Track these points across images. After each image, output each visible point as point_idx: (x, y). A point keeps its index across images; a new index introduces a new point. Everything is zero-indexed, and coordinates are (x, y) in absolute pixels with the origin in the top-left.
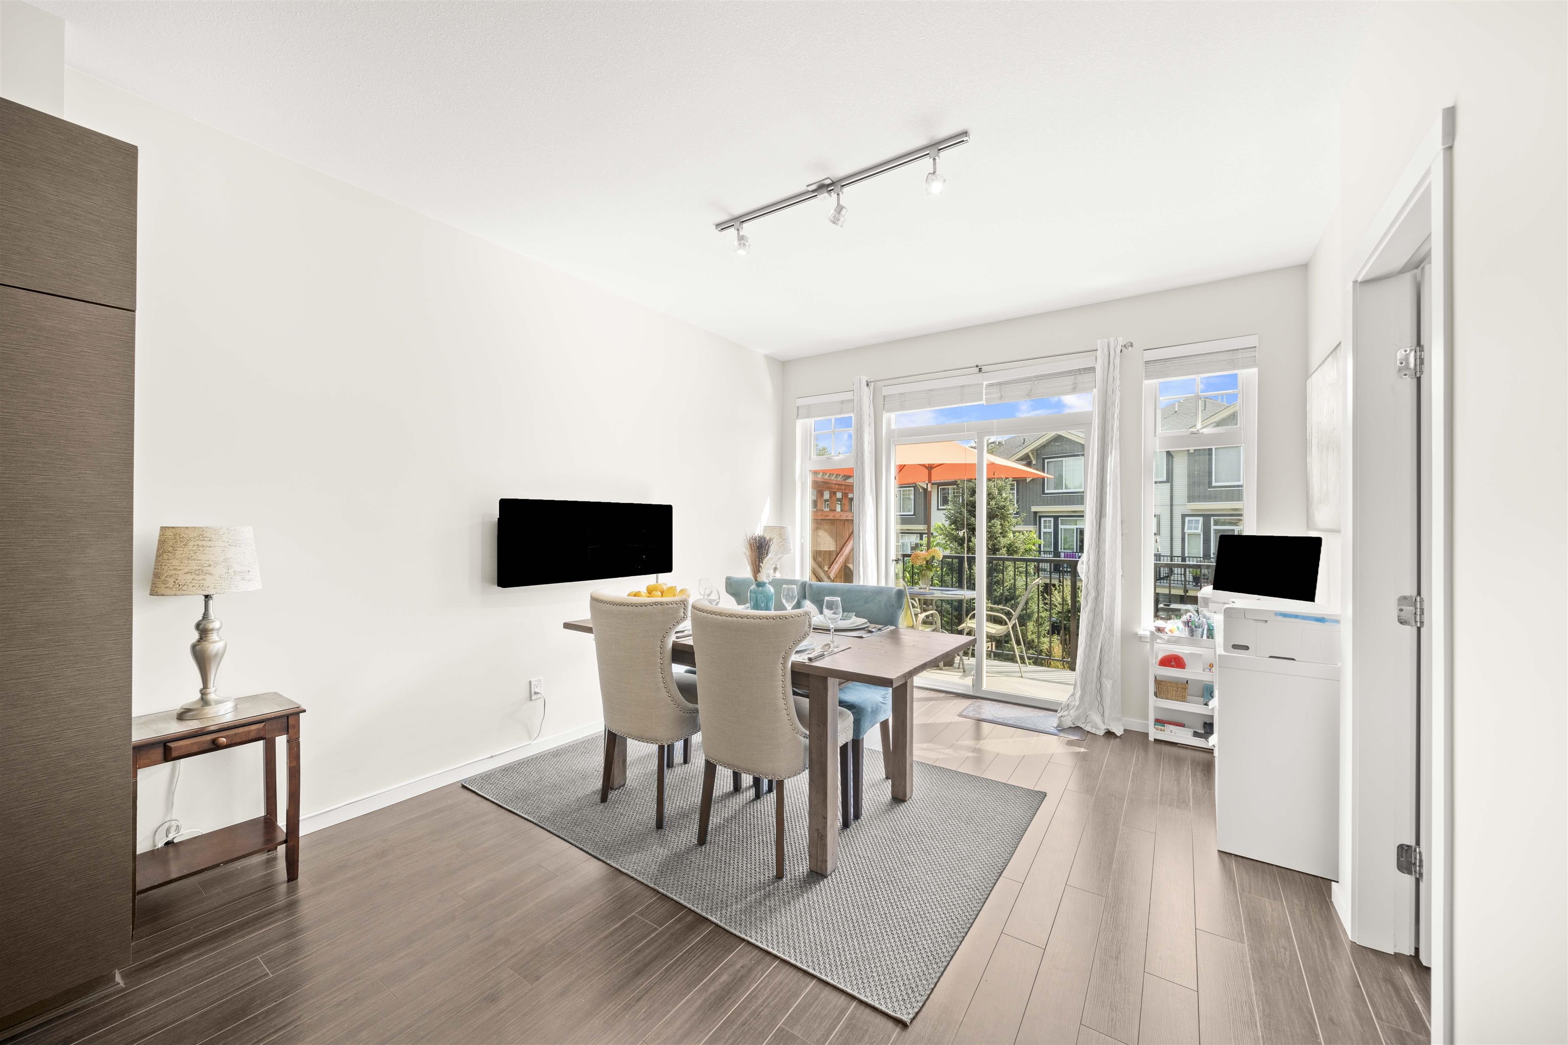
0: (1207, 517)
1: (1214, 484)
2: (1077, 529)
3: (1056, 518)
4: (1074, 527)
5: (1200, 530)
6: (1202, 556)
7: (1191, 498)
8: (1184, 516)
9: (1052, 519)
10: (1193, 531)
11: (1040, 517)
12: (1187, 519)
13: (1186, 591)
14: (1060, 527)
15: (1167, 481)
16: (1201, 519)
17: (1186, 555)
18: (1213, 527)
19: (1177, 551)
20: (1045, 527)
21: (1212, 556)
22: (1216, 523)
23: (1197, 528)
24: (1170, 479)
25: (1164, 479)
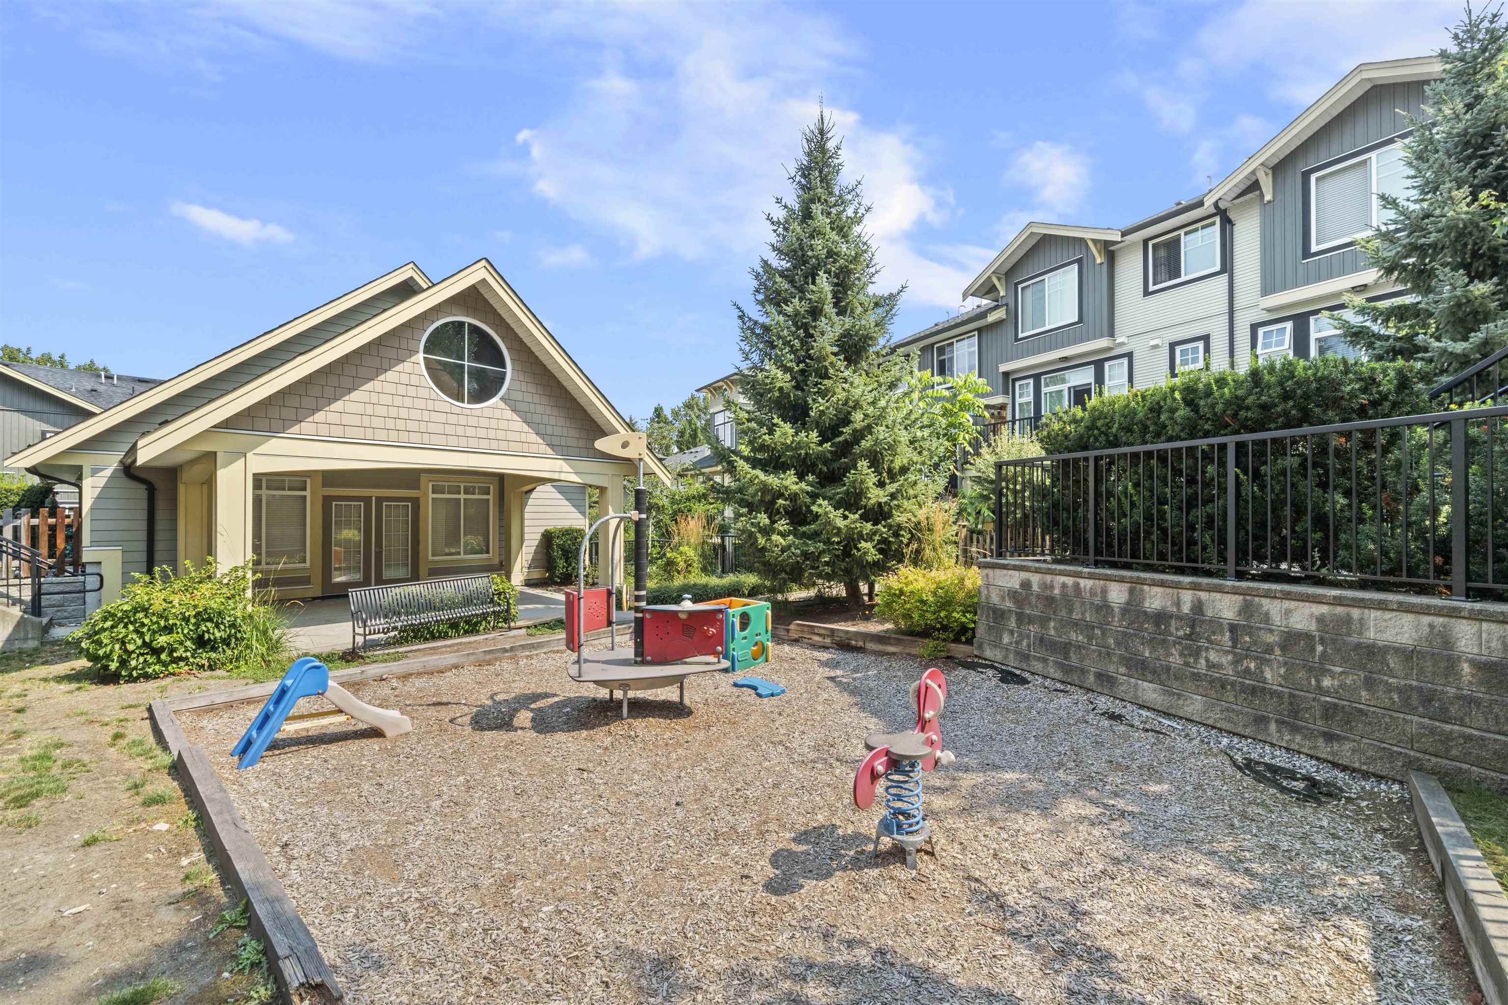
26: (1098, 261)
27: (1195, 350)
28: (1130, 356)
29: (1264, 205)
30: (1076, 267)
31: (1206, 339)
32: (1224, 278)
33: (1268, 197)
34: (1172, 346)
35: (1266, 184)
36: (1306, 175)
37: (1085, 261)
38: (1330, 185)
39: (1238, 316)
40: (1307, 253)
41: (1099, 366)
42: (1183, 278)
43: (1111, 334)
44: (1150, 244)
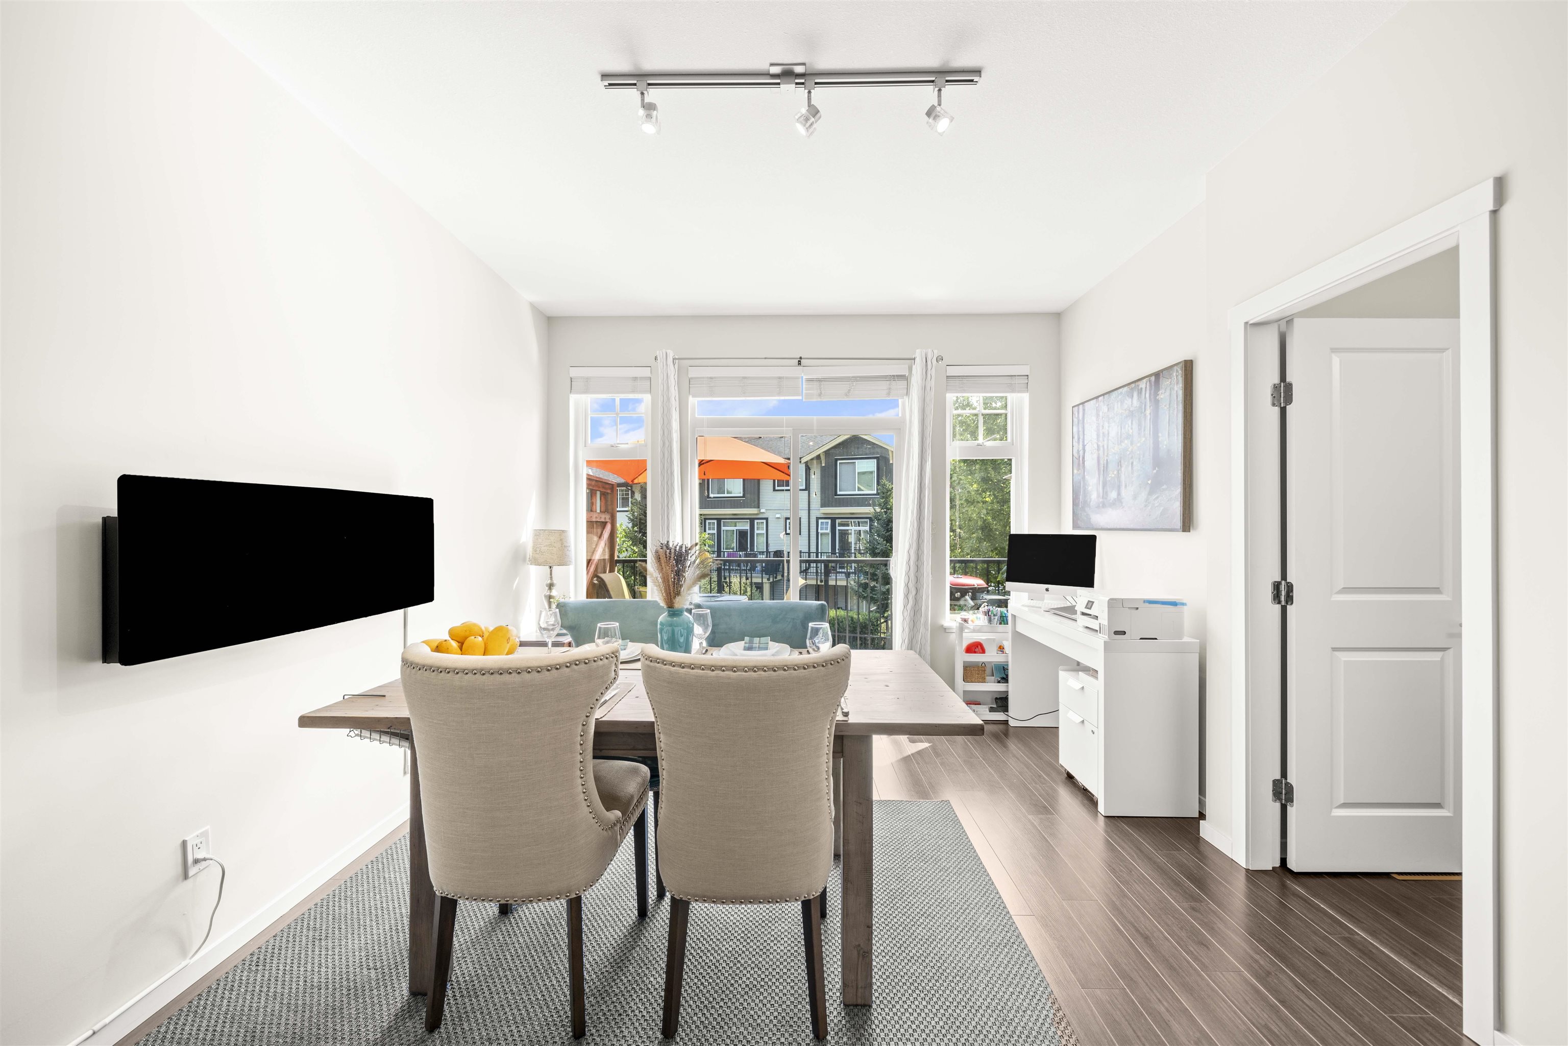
0: (833, 521)
1: (839, 493)
2: (736, 530)
3: (719, 520)
4: (734, 528)
5: (829, 531)
6: (830, 552)
7: (823, 505)
8: (818, 519)
9: (715, 521)
10: (824, 531)
11: (705, 519)
12: (820, 521)
14: (723, 528)
15: (806, 489)
16: (829, 521)
17: (819, 552)
18: (838, 528)
19: (813, 549)
20: (709, 529)
21: (837, 551)
22: (840, 525)
23: (827, 529)
24: (808, 487)
25: (804, 487)
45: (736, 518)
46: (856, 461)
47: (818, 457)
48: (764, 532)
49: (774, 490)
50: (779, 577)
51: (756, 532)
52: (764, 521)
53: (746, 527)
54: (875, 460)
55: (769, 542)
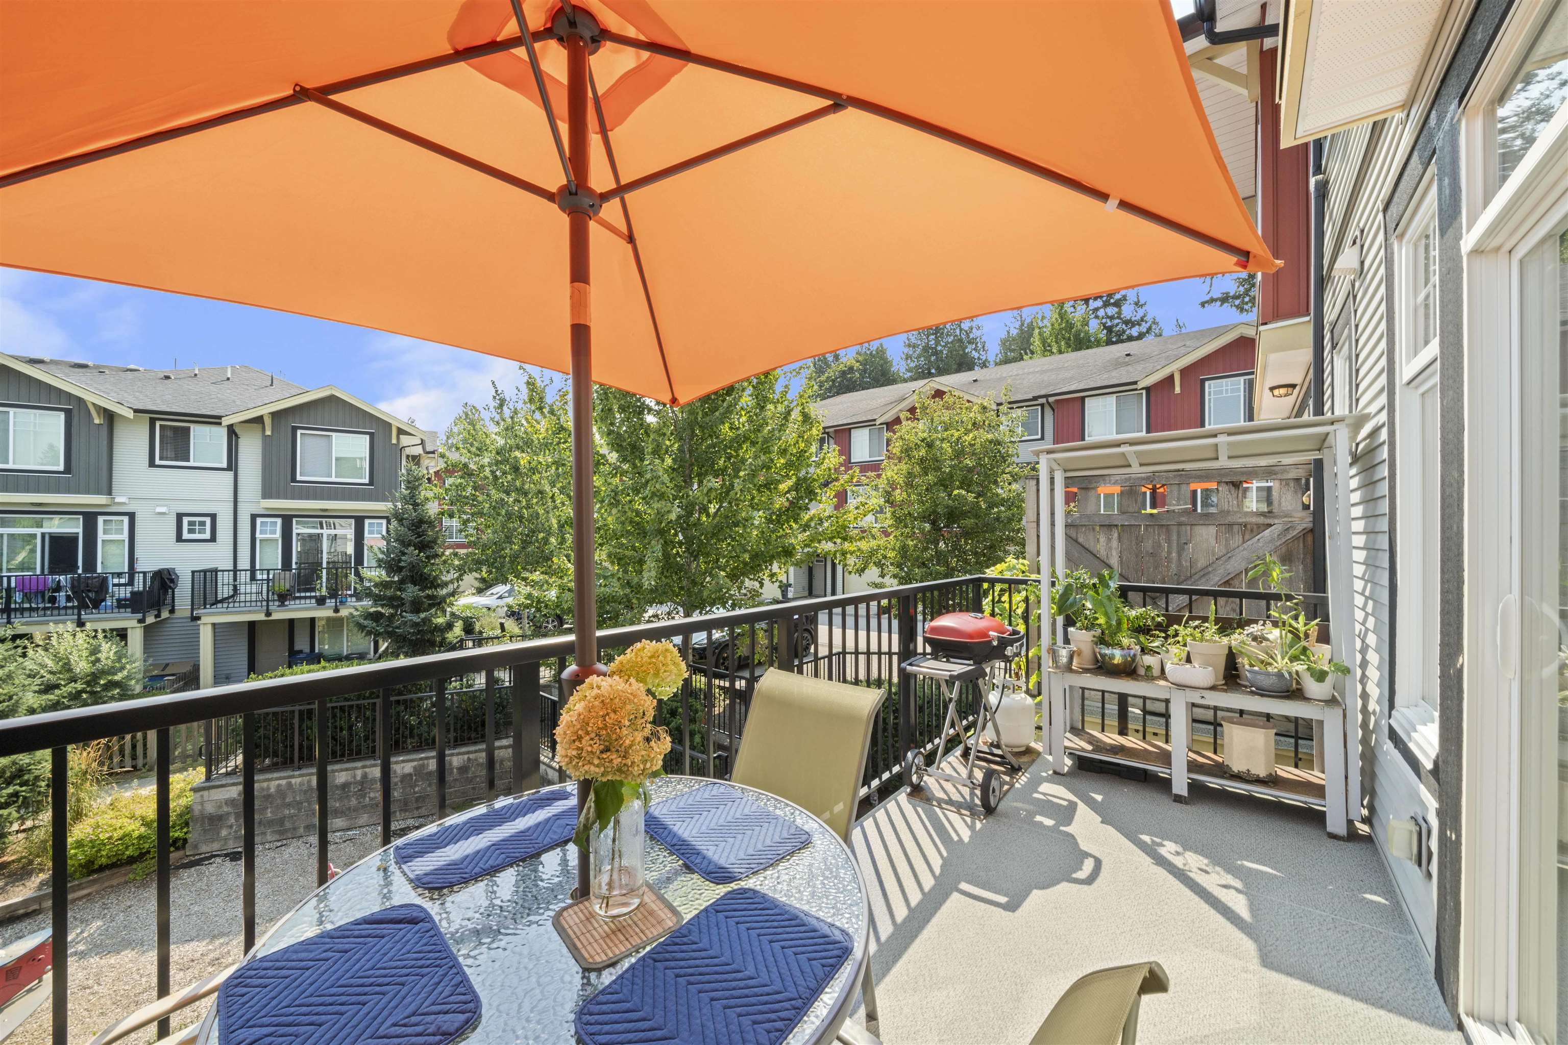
0: (287, 520)
1: (299, 478)
2: (43, 535)
4: (38, 531)
5: (278, 535)
6: (280, 567)
7: (268, 492)
8: (254, 517)
10: (268, 536)
12: (259, 521)
13: (268, 614)
15: (229, 468)
16: (279, 521)
17: (258, 567)
18: (297, 531)
21: (294, 566)
22: (302, 527)
23: (273, 532)
24: (232, 465)
25: (225, 465)
26: (97, 421)
27: (203, 524)
28: (132, 516)
29: (265, 437)
30: (62, 415)
31: (213, 517)
32: (230, 475)
33: (268, 433)
34: (180, 517)
35: (268, 421)
36: (295, 429)
37: (75, 412)
38: (310, 441)
39: (240, 506)
40: (294, 479)
41: (90, 519)
42: (191, 463)
43: (110, 493)
44: (158, 424)
45: (42, 511)
46: (334, 434)
47: (259, 420)
48: (125, 536)
49: (152, 464)
50: (165, 614)
51: (101, 536)
52: (126, 519)
53: (75, 527)
54: (368, 437)
55: (137, 554)
